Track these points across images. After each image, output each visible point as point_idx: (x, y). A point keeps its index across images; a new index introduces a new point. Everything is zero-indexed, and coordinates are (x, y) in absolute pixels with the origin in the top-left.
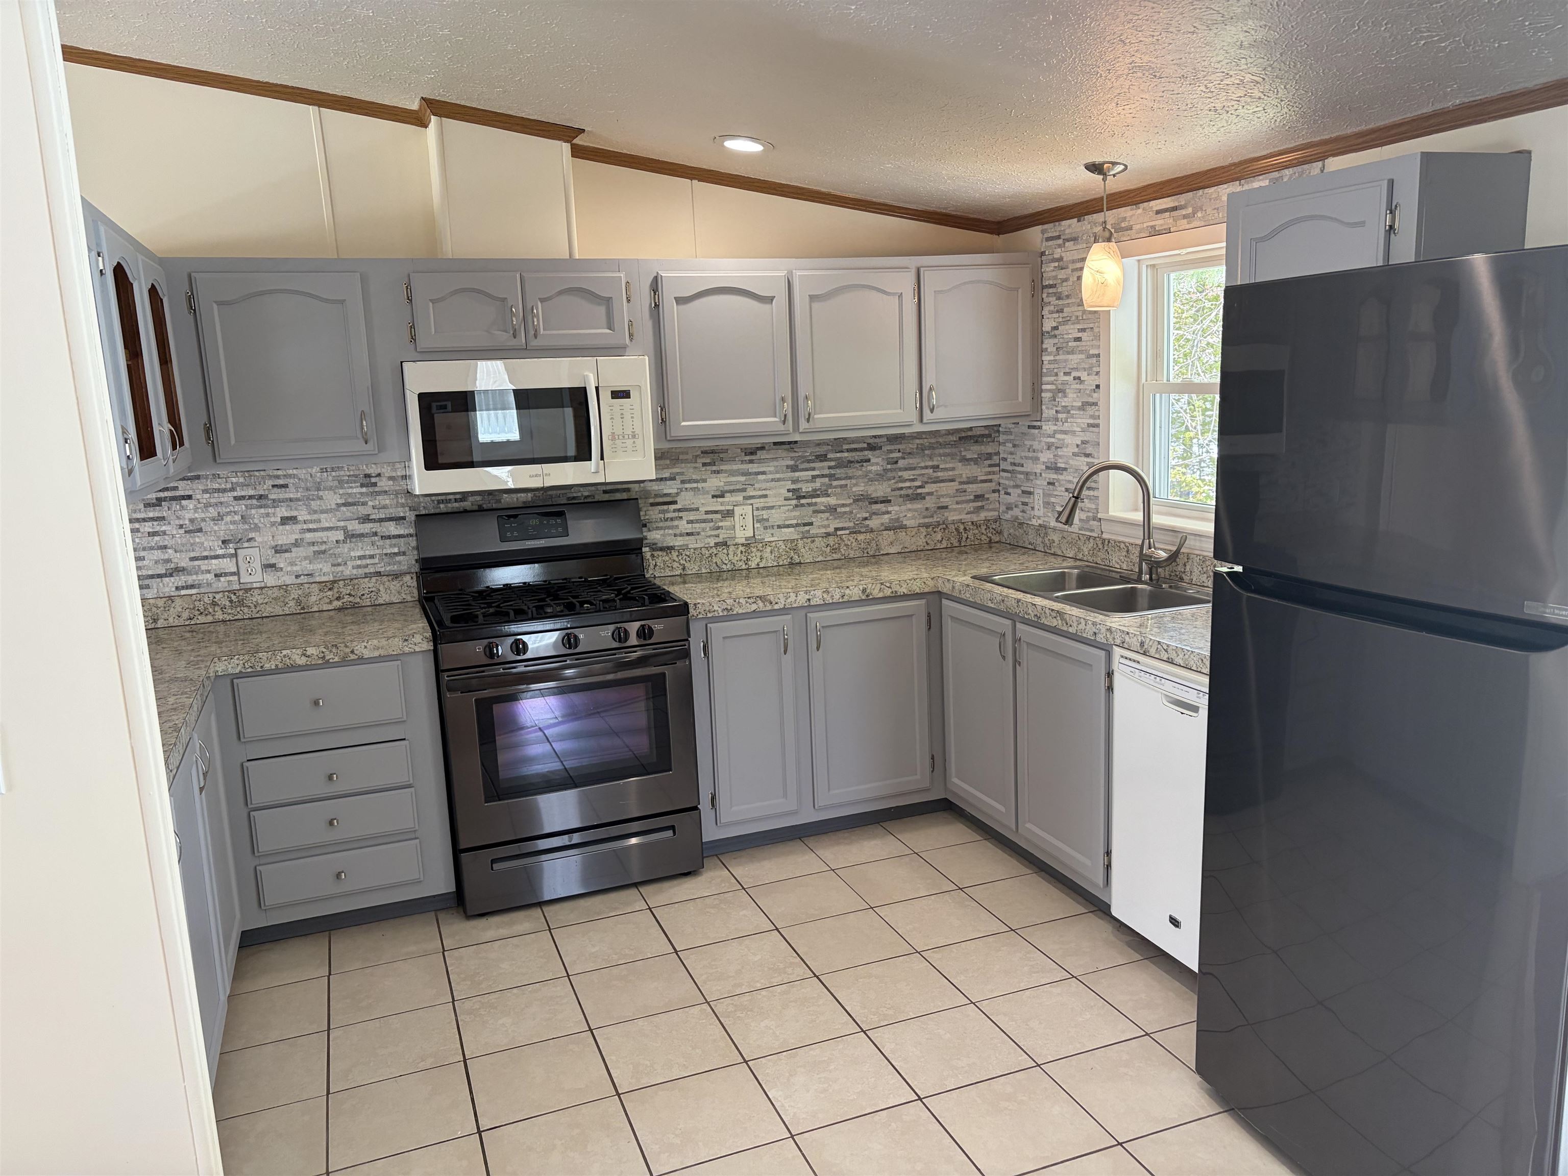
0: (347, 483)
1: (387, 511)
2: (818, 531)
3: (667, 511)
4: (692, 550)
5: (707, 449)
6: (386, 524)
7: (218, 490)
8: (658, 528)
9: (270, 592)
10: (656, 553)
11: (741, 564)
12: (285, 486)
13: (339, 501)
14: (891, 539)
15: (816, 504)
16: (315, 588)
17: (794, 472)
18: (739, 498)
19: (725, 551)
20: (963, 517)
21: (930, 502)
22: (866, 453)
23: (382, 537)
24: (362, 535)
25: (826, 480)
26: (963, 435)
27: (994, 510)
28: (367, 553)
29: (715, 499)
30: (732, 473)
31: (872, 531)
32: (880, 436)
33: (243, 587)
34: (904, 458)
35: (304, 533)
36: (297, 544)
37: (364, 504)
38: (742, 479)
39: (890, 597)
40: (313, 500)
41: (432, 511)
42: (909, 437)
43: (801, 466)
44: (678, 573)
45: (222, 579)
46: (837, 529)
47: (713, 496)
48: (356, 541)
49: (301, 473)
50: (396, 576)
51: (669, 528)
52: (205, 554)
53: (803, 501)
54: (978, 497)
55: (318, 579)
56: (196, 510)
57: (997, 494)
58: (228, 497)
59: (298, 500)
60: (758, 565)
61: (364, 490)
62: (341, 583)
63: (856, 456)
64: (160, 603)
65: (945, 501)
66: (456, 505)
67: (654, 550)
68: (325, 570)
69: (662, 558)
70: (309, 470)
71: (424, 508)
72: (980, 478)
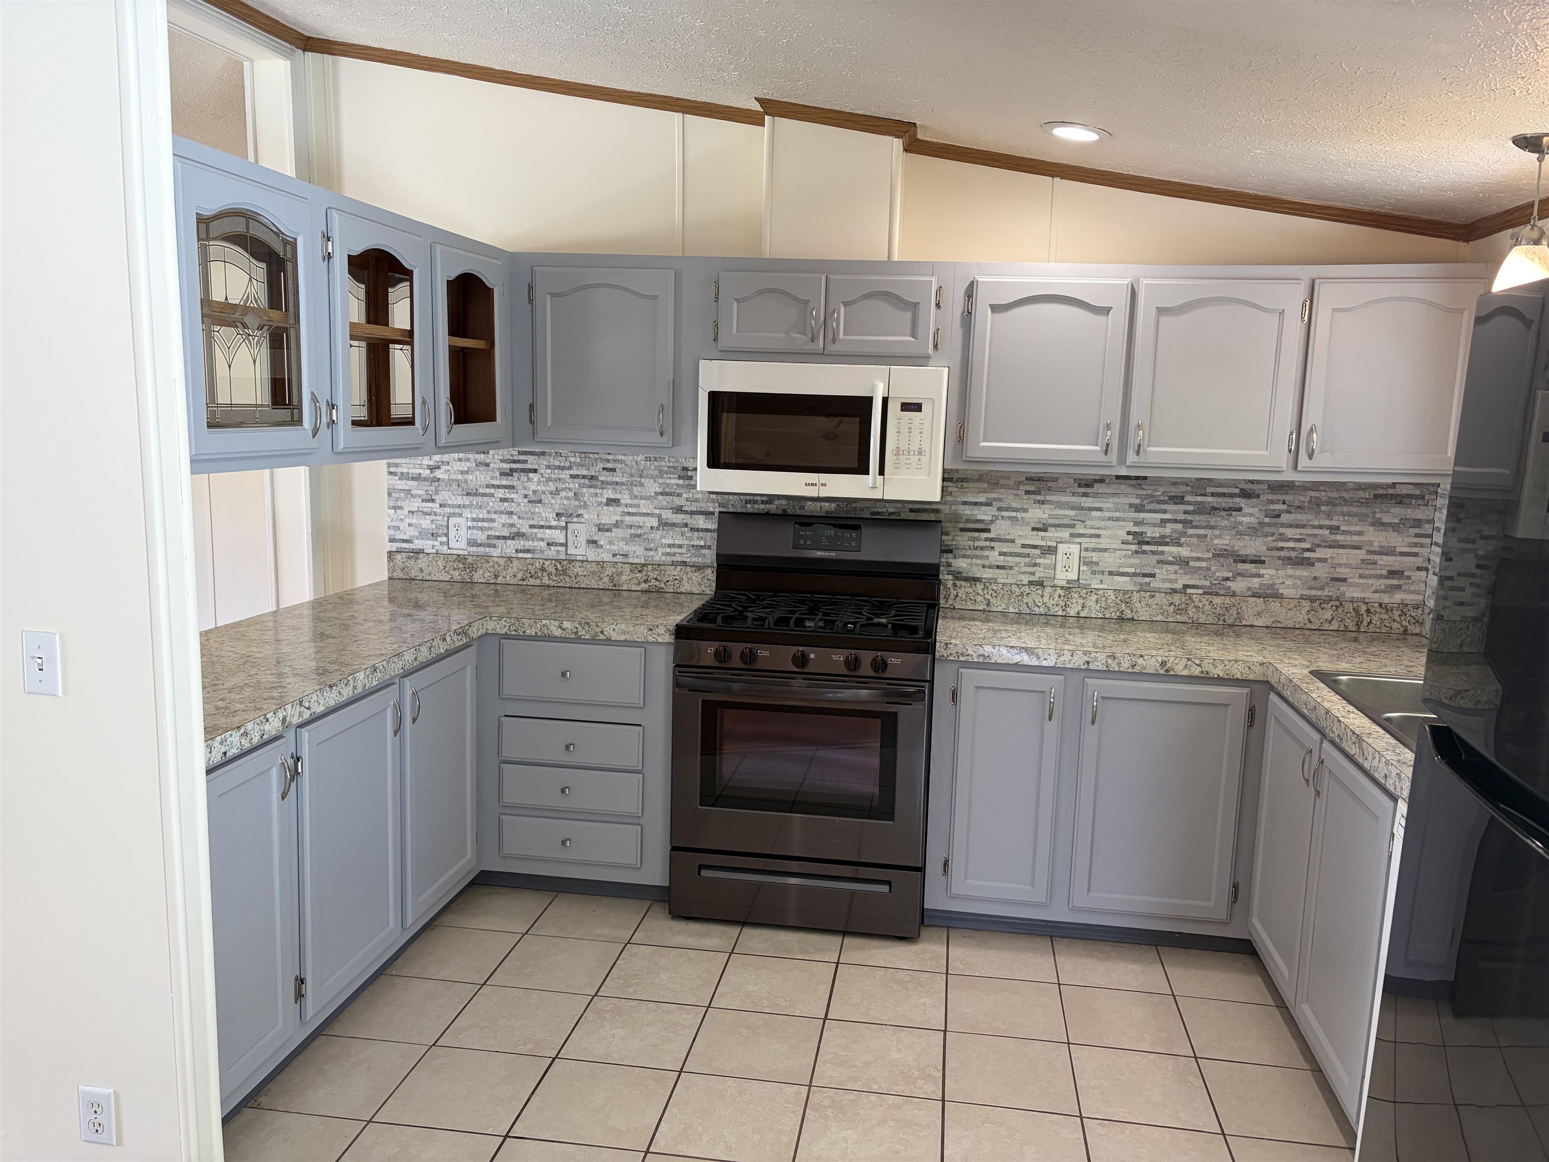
0: (667, 473)
1: (698, 505)
2: (1161, 585)
3: (978, 539)
4: (1000, 585)
5: (1033, 475)
6: (697, 517)
7: (559, 468)
8: (964, 556)
9: (589, 566)
10: (958, 583)
11: (1057, 609)
12: (613, 470)
13: (658, 490)
14: (1259, 609)
15: (1162, 553)
16: (627, 568)
17: (1138, 512)
18: (1065, 534)
19: (1040, 592)
20: (1367, 595)
21: (1320, 570)
22: (1237, 500)
23: (691, 529)
24: (674, 525)
25: (1180, 526)
26: (1381, 492)
27: (1417, 592)
28: (677, 542)
29: (1035, 533)
30: (1060, 505)
31: (1234, 594)
32: (1259, 482)
33: (568, 558)
34: (1289, 512)
35: (624, 515)
36: (617, 525)
37: (679, 495)
38: (1072, 513)
39: (1198, 677)
40: (636, 486)
41: (739, 510)
42: (1299, 486)
43: (1149, 507)
44: (981, 607)
45: (552, 548)
46: (1186, 586)
47: (1033, 529)
48: (668, 530)
49: (628, 459)
50: (699, 568)
51: (977, 557)
52: (542, 523)
53: (1146, 548)
54: (1392, 574)
55: (631, 560)
56: (539, 483)
57: (1424, 573)
58: (565, 474)
59: (622, 484)
60: (1078, 613)
61: (681, 482)
62: (650, 567)
63: (1224, 502)
64: (502, 561)
65: (1343, 572)
66: (762, 506)
67: (957, 579)
68: (638, 553)
69: (965, 588)
70: (635, 457)
71: (733, 505)
72: (1398, 550)
